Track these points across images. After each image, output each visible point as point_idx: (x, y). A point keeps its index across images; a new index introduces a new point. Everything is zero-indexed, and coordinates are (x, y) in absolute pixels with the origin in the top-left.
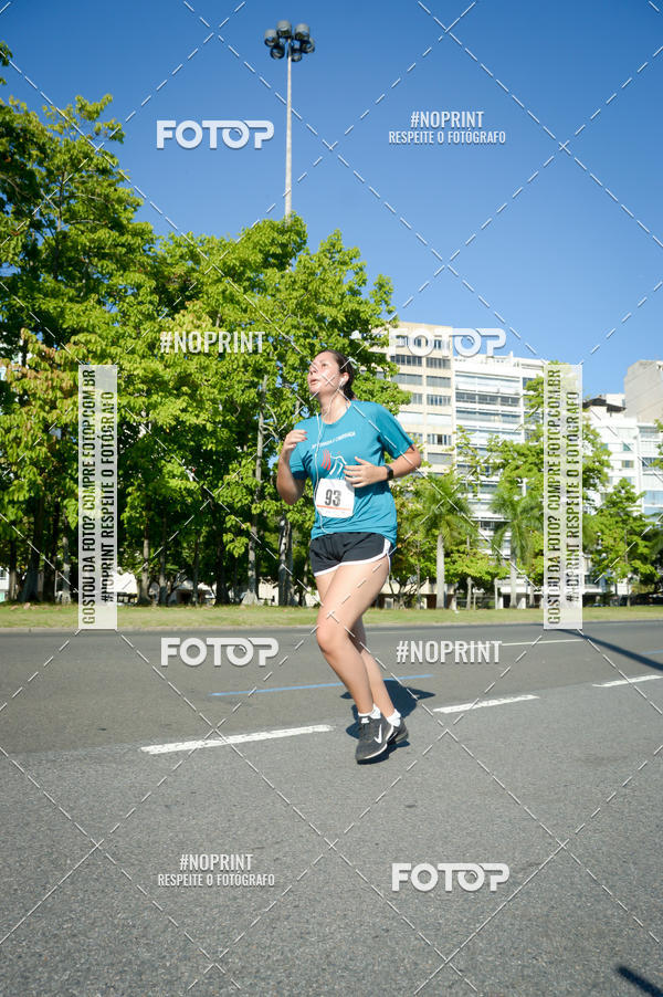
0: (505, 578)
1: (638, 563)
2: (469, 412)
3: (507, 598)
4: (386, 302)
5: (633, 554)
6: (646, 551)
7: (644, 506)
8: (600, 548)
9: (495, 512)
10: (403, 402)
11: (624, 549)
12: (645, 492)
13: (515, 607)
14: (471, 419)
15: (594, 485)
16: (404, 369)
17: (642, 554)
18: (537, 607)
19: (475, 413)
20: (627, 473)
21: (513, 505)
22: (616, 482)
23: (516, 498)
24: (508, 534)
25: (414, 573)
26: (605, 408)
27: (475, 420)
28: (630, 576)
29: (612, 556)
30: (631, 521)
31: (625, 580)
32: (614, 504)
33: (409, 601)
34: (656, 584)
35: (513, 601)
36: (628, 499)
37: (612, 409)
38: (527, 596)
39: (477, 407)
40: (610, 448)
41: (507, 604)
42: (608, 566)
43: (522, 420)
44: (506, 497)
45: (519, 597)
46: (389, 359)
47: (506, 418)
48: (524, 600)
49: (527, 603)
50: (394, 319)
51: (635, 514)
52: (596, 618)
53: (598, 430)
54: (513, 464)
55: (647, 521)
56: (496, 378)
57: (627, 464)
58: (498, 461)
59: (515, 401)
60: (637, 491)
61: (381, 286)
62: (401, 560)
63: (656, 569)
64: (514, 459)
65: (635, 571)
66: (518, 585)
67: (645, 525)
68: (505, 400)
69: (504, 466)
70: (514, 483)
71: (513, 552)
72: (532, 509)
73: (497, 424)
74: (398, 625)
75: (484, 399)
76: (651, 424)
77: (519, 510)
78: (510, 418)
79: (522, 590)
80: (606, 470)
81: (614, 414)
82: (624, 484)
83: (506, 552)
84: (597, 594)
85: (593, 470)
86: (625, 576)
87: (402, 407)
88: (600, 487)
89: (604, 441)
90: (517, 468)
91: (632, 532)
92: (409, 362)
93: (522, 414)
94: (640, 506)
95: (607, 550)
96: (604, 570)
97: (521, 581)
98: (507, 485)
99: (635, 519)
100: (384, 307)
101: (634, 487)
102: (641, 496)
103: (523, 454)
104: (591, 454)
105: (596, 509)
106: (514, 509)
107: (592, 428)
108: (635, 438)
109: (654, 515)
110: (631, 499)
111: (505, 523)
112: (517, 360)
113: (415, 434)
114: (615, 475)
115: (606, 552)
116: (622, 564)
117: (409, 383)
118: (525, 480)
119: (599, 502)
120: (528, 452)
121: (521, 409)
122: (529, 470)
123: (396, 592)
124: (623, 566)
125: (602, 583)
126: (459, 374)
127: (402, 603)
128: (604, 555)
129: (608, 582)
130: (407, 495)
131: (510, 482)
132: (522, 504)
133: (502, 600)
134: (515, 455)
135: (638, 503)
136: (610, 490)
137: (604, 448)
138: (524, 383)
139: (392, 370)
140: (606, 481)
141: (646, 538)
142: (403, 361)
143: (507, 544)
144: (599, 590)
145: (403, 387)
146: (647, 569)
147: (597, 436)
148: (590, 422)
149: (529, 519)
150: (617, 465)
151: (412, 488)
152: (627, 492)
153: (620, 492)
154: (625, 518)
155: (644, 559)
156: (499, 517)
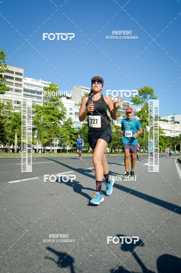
0: (35, 144)
1: (72, 141)
2: (27, 95)
3: (36, 150)
4: (3, 59)
5: (71, 138)
6: (74, 138)
7: (75, 125)
8: (62, 136)
9: (33, 125)
10: (7, 90)
11: (68, 137)
12: (75, 122)
13: (38, 153)
14: (28, 97)
15: (62, 119)
16: (8, 80)
17: (73, 139)
18: (44, 153)
19: (29, 96)
20: (71, 116)
21: (38, 123)
22: (67, 118)
23: (39, 121)
24: (36, 132)
25: (8, 142)
26: (66, 98)
27: (29, 98)
28: (70, 144)
29: (66, 139)
31: (69, 146)
32: (67, 125)
33: (6, 150)
35: (37, 151)
36: (70, 123)
37: (68, 98)
38: (41, 150)
39: (30, 94)
40: (67, 109)
41: (35, 152)
43: (42, 99)
44: (36, 121)
45: (39, 150)
46: (3, 77)
47: (38, 98)
48: (40, 150)
49: (41, 151)
50: (6, 64)
51: (72, 128)
52: (60, 156)
53: (63, 104)
54: (39, 111)
55: (75, 130)
56: (36, 86)
57: (71, 114)
58: (35, 110)
59: (41, 93)
61: (2, 53)
62: (4, 138)
64: (39, 110)
65: (71, 143)
66: (39, 146)
67: (75, 131)
68: (38, 93)
69: (36, 112)
70: (39, 117)
71: (38, 137)
72: (44, 125)
73: (35, 99)
74: (2, 158)
75: (32, 92)
76: (78, 103)
77: (40, 125)
78: (39, 98)
79: (40, 148)
80: (65, 115)
81: (68, 100)
82: (70, 119)
83: (36, 137)
85: (61, 115)
86: (68, 144)
87: (6, 92)
88: (63, 120)
89: (65, 107)
90: (40, 113)
91: (71, 133)
92: (10, 78)
93: (43, 97)
94: (74, 125)
95: (64, 137)
96: (63, 143)
97: (40, 145)
98: (37, 117)
99: (72, 129)
100: (2, 60)
101: (72, 120)
103: (42, 109)
104: (61, 110)
105: (62, 126)
106: (38, 125)
107: (62, 103)
108: (73, 107)
109: (77, 128)
110: (71, 123)
111: (36, 128)
112: (42, 81)
113: (10, 100)
114: (68, 116)
116: (68, 141)
117: (9, 85)
118: (42, 116)
119: (62, 124)
120: (43, 108)
121: (42, 96)
122: (44, 114)
123: (2, 148)
124: (68, 142)
125: (62, 146)
126: (25, 84)
127: (4, 151)
129: (64, 146)
130: (7, 119)
131: (38, 117)
132: (41, 123)
133: (34, 150)
134: (40, 109)
135: (73, 124)
136: (66, 121)
137: (65, 109)
138: (44, 88)
139: (4, 80)
140: (65, 118)
141: (75, 134)
142: (8, 78)
143: (36, 135)
144: (62, 148)
145: (7, 86)
146: (74, 143)
147: (63, 105)
148: (61, 101)
149: (42, 128)
150: (68, 114)
151: (8, 117)
152: (70, 121)
153: (68, 121)
154: (69, 128)
156: (34, 126)
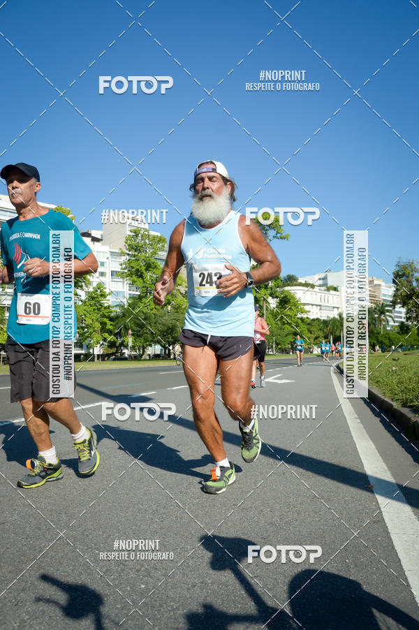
1: (106, 335)
5: (104, 329)
6: (111, 327)
7: (111, 300)
8: (84, 325)
11: (97, 326)
15: (81, 286)
17: (109, 329)
20: (102, 279)
22: (95, 284)
26: (91, 239)
28: (101, 343)
29: (91, 330)
30: (103, 309)
31: (99, 345)
32: (93, 298)
34: (117, 347)
36: (102, 295)
37: (96, 240)
42: (88, 337)
51: (106, 305)
55: (113, 309)
57: (102, 274)
60: (107, 291)
63: (117, 338)
65: (105, 340)
67: (111, 312)
76: (118, 251)
81: (97, 243)
82: (100, 287)
84: (81, 354)
86: (98, 343)
88: (84, 287)
91: (103, 316)
94: (109, 300)
95: (88, 326)
96: (86, 339)
99: (105, 308)
102: (109, 294)
105: (82, 301)
108: (108, 258)
109: (117, 306)
110: (103, 296)
114: (95, 280)
115: (87, 328)
116: (97, 335)
119: (83, 297)
124: (97, 337)
125: (85, 347)
128: (86, 329)
129: (88, 347)
135: (107, 298)
136: (91, 289)
140: (88, 284)
141: (111, 319)
144: (83, 352)
146: (111, 338)
152: (101, 291)
153: (97, 291)
154: (99, 307)
155: (110, 332)
